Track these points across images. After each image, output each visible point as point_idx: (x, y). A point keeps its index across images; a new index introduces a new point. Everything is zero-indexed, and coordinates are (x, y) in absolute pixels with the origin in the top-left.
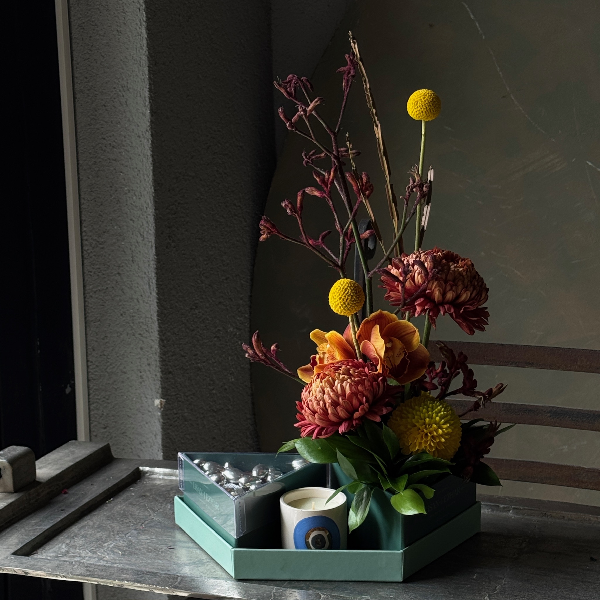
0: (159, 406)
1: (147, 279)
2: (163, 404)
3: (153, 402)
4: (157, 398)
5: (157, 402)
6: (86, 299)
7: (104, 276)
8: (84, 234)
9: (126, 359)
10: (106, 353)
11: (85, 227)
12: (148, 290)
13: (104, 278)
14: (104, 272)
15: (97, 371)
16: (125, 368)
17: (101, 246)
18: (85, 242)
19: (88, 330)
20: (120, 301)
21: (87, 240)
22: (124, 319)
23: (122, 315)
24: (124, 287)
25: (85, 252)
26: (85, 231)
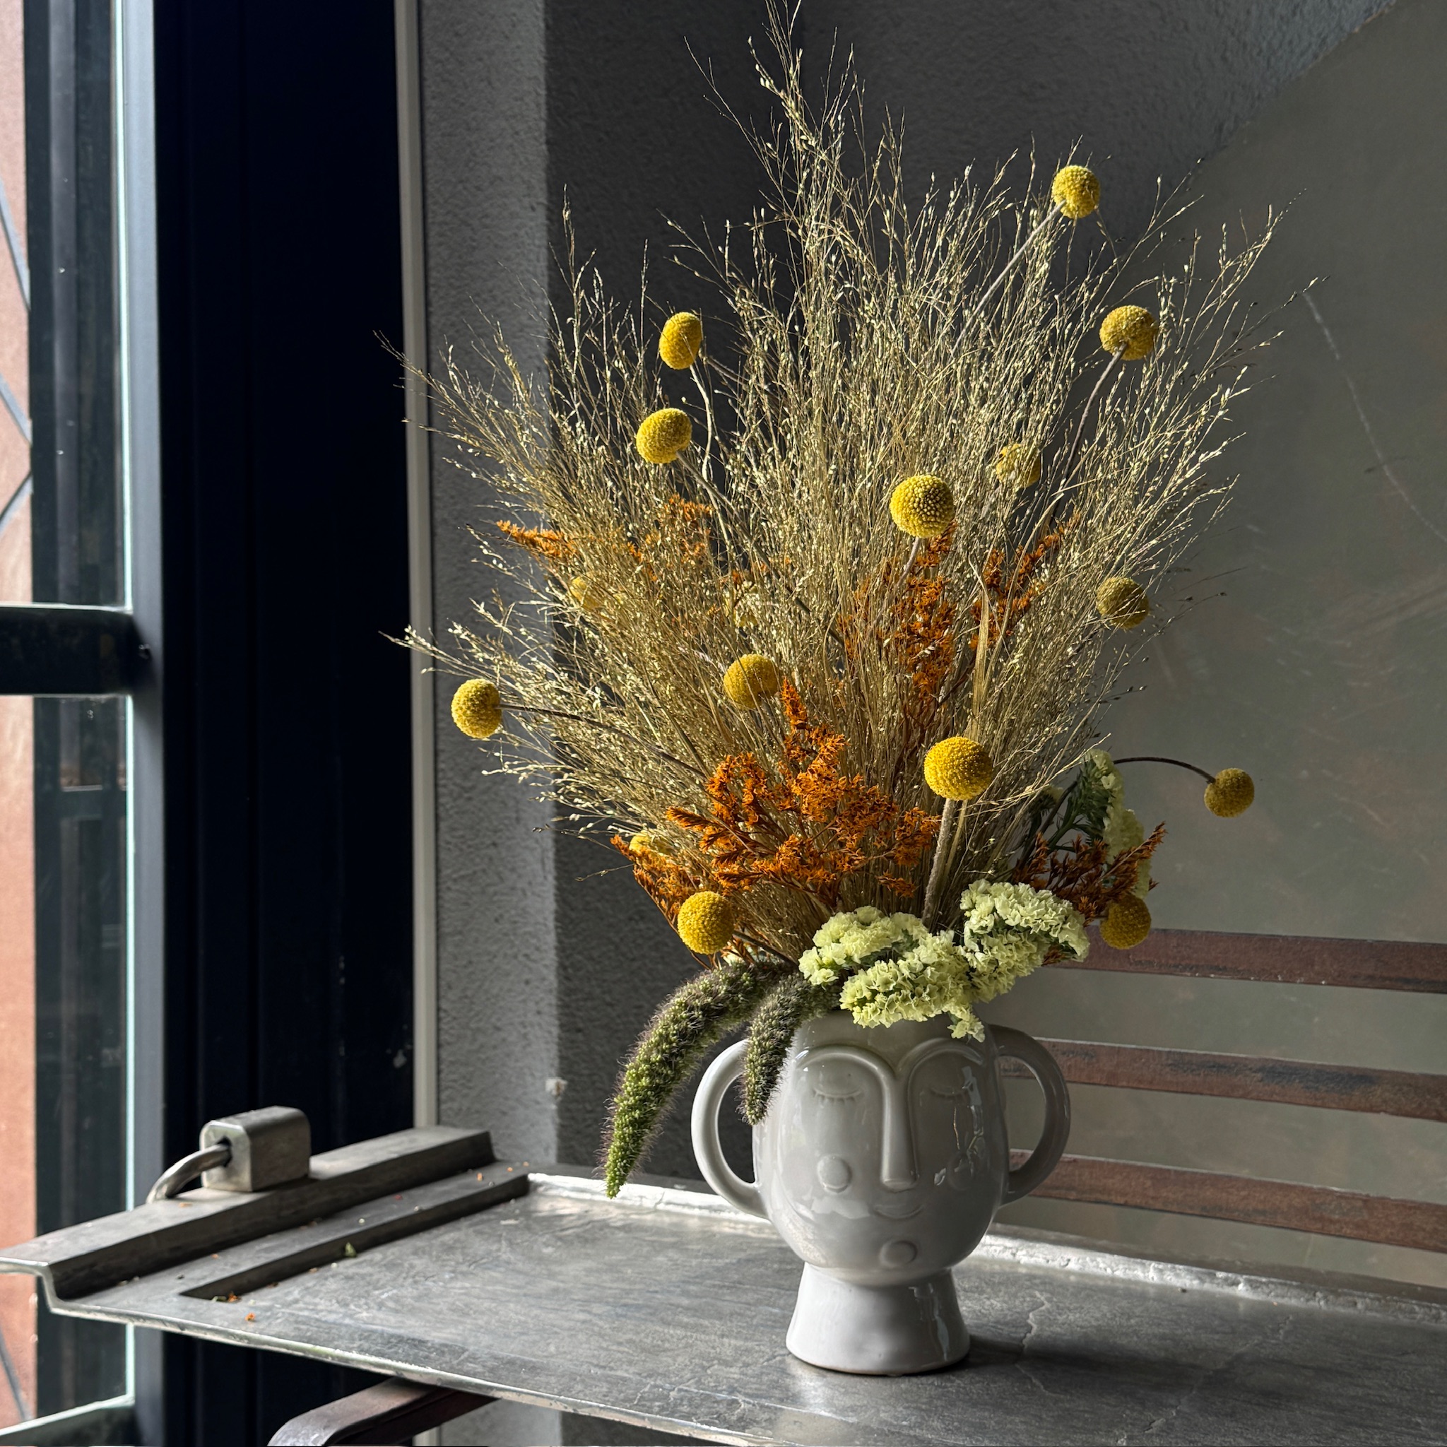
0: (554, 1093)
1: (539, 850)
2: (563, 1088)
3: (544, 1084)
4: (551, 1076)
5: (551, 1084)
6: (441, 894)
7: (472, 850)
8: (440, 775)
9: (502, 1003)
10: (469, 993)
11: (443, 762)
12: (541, 873)
13: (471, 853)
14: (470, 843)
15: (452, 1028)
16: (499, 1020)
17: (466, 795)
18: (441, 790)
19: (441, 949)
20: (495, 893)
21: (445, 786)
22: (500, 927)
23: (497, 920)
24: (501, 869)
25: (441, 809)
26: (443, 770)
